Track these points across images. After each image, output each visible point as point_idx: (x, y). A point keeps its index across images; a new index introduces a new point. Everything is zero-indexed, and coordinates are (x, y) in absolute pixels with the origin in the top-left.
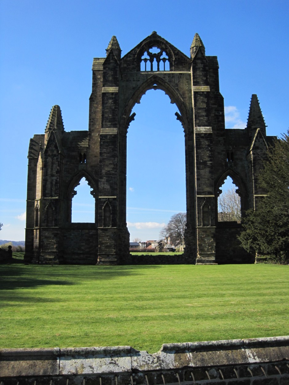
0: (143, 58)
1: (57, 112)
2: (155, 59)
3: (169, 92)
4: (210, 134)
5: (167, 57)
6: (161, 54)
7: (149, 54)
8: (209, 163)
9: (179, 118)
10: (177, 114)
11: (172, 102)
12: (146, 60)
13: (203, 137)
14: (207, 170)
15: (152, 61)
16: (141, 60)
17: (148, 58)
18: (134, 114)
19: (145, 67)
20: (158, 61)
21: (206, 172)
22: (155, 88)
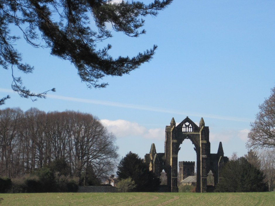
0: (183, 126)
1: (153, 146)
2: (187, 127)
3: (192, 140)
4: (206, 158)
5: (191, 126)
6: (189, 125)
7: (185, 125)
8: (205, 167)
9: (195, 149)
10: (194, 148)
11: (193, 144)
12: (184, 127)
13: (204, 159)
14: (205, 169)
15: (186, 128)
16: (182, 127)
17: (185, 126)
18: (180, 148)
19: (184, 130)
20: (188, 128)
21: (204, 170)
22: (187, 138)
